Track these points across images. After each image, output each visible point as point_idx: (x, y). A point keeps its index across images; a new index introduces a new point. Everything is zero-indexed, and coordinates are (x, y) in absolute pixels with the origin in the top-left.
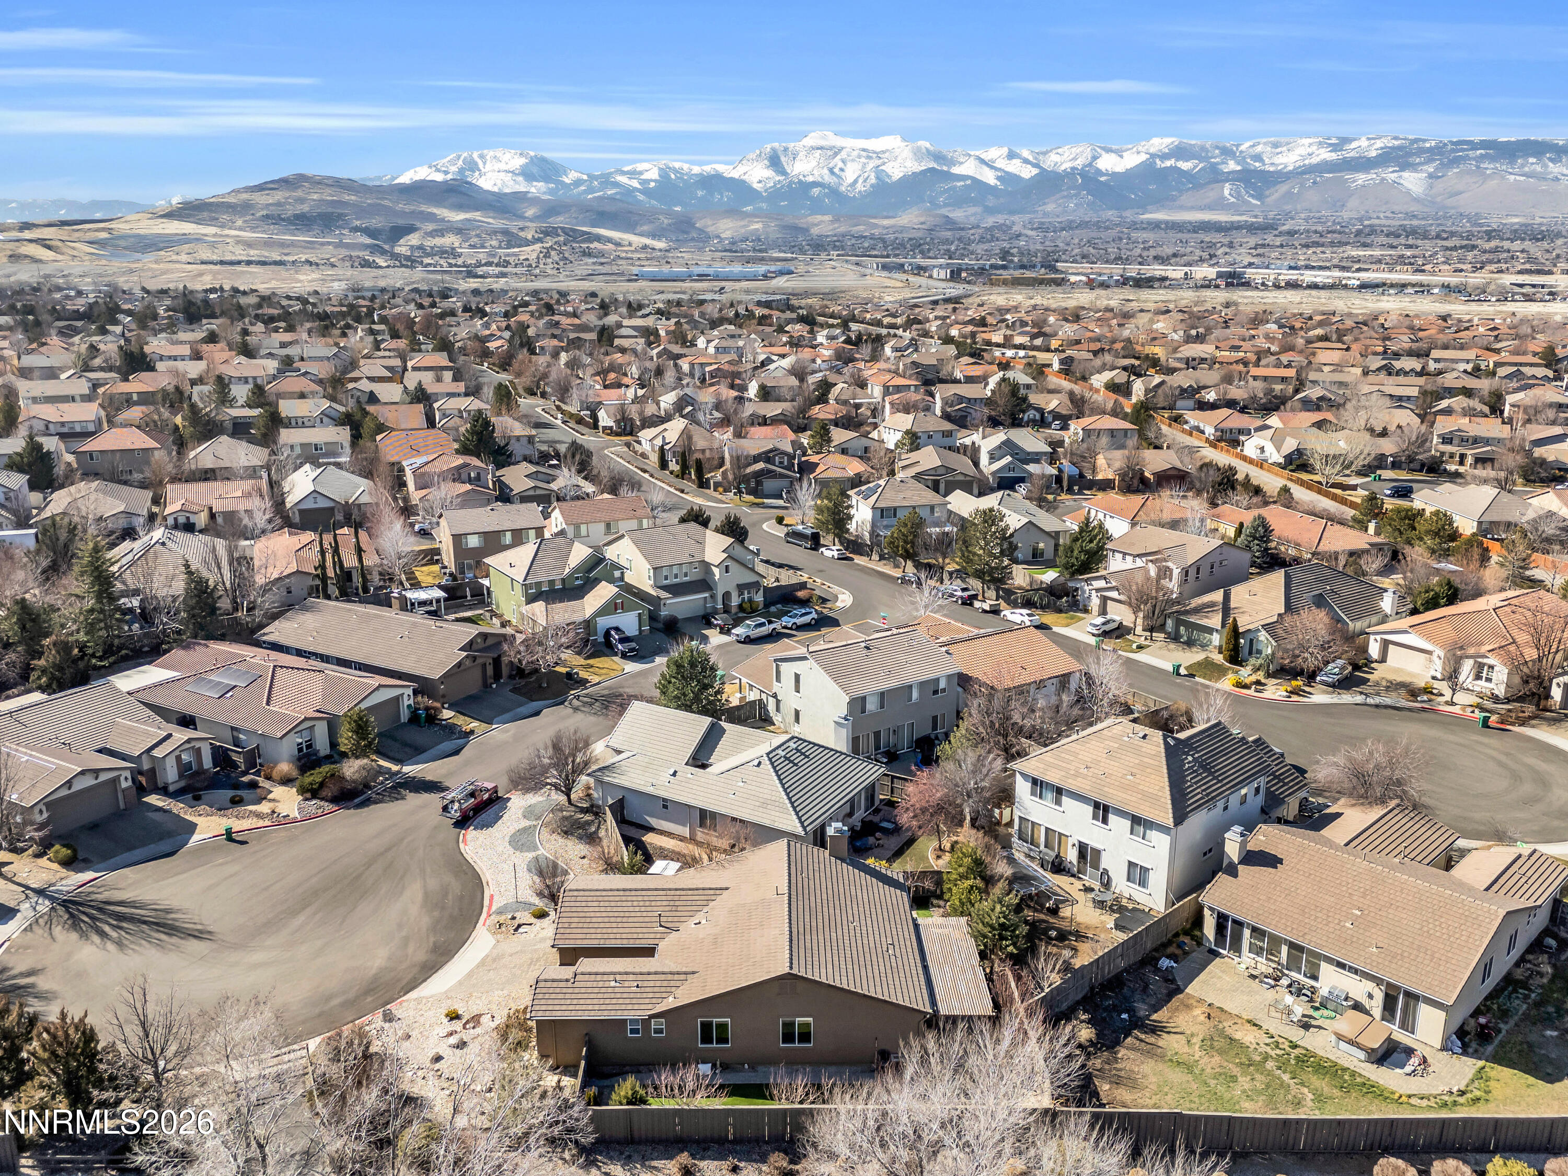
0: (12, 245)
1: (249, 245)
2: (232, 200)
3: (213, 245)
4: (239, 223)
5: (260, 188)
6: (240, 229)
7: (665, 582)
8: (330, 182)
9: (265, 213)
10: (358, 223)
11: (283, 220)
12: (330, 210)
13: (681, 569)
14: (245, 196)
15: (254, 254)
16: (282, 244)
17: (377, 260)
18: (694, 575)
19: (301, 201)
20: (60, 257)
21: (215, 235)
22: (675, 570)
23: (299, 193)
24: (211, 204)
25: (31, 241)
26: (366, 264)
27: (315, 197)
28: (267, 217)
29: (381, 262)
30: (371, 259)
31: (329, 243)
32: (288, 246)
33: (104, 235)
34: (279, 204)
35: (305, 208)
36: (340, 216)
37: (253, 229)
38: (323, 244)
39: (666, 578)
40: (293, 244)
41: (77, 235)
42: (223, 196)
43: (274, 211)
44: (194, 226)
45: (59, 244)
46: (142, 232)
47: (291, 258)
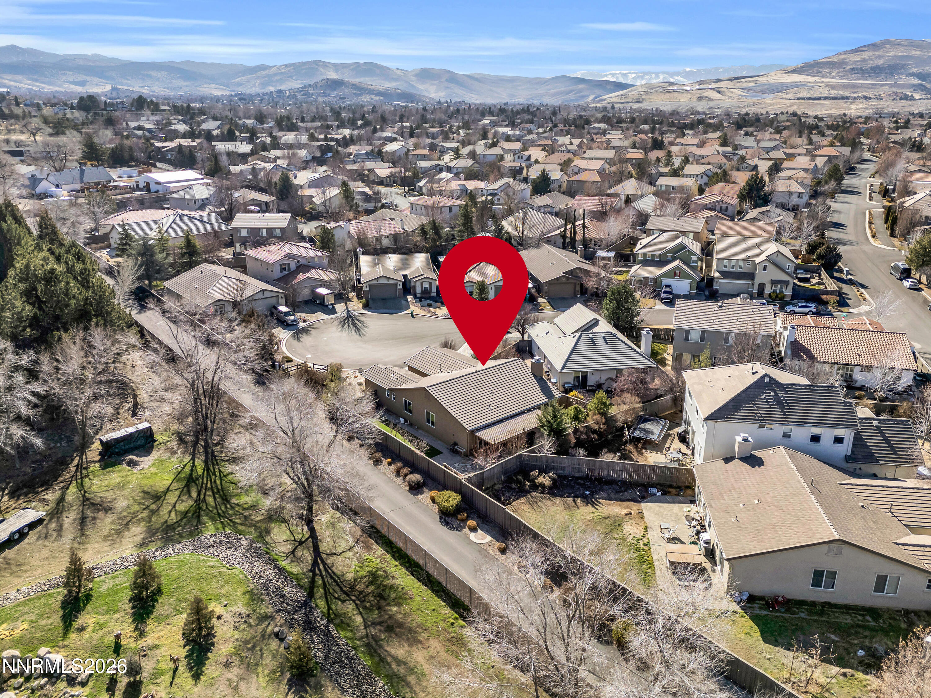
0: (700, 92)
1: (833, 87)
2: (835, 60)
3: (811, 88)
4: (834, 74)
5: (855, 51)
6: (833, 78)
7: (724, 269)
8: (905, 43)
9: (852, 67)
10: (915, 70)
11: (863, 71)
12: (898, 62)
13: (737, 263)
14: (844, 57)
15: (834, 93)
16: (854, 86)
17: (915, 95)
18: (746, 269)
19: (880, 57)
20: (723, 97)
21: (815, 82)
22: (733, 263)
23: (881, 52)
24: (821, 63)
25: (711, 89)
26: (906, 97)
27: (891, 54)
28: (853, 69)
29: (917, 96)
30: (910, 94)
31: (886, 85)
32: (858, 87)
33: (752, 84)
34: (864, 60)
35: (881, 62)
36: (903, 66)
37: (841, 77)
38: (882, 85)
39: (726, 266)
40: (861, 86)
41: (739, 85)
42: (830, 57)
43: (859, 65)
44: (805, 77)
45: (725, 90)
46: (773, 82)
47: (856, 95)
